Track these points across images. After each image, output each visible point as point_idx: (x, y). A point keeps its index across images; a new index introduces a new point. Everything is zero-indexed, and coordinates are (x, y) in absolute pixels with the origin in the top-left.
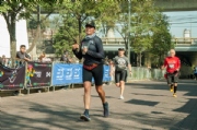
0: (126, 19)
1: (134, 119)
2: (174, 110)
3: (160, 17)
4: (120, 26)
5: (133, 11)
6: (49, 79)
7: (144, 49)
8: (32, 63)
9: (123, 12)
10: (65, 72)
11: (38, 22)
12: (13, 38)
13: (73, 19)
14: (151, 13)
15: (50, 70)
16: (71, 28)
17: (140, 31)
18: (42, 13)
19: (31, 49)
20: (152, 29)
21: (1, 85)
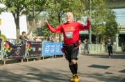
0: (89, 14)
1: (94, 77)
2: (120, 72)
3: (110, 12)
5: (93, 9)
6: (40, 52)
7: (100, 33)
8: (30, 42)
9: (86, 9)
10: (50, 48)
11: (33, 17)
12: (18, 27)
13: (55, 14)
14: (104, 10)
15: (41, 46)
16: (54, 20)
17: (97, 22)
18: (36, 11)
19: (28, 34)
20: (105, 20)
21: (11, 57)
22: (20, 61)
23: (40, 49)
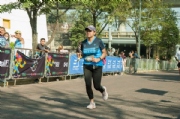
0: (137, 14)
1: (145, 107)
3: (169, 12)
4: (131, 21)
5: (143, 7)
6: (66, 69)
7: (153, 42)
8: (51, 54)
9: (134, 7)
12: (34, 32)
13: (88, 14)
14: (160, 9)
16: (86, 23)
17: (150, 26)
18: (61, 8)
19: (49, 42)
20: (161, 24)
21: (24, 74)
22: (36, 81)
23: (65, 64)
